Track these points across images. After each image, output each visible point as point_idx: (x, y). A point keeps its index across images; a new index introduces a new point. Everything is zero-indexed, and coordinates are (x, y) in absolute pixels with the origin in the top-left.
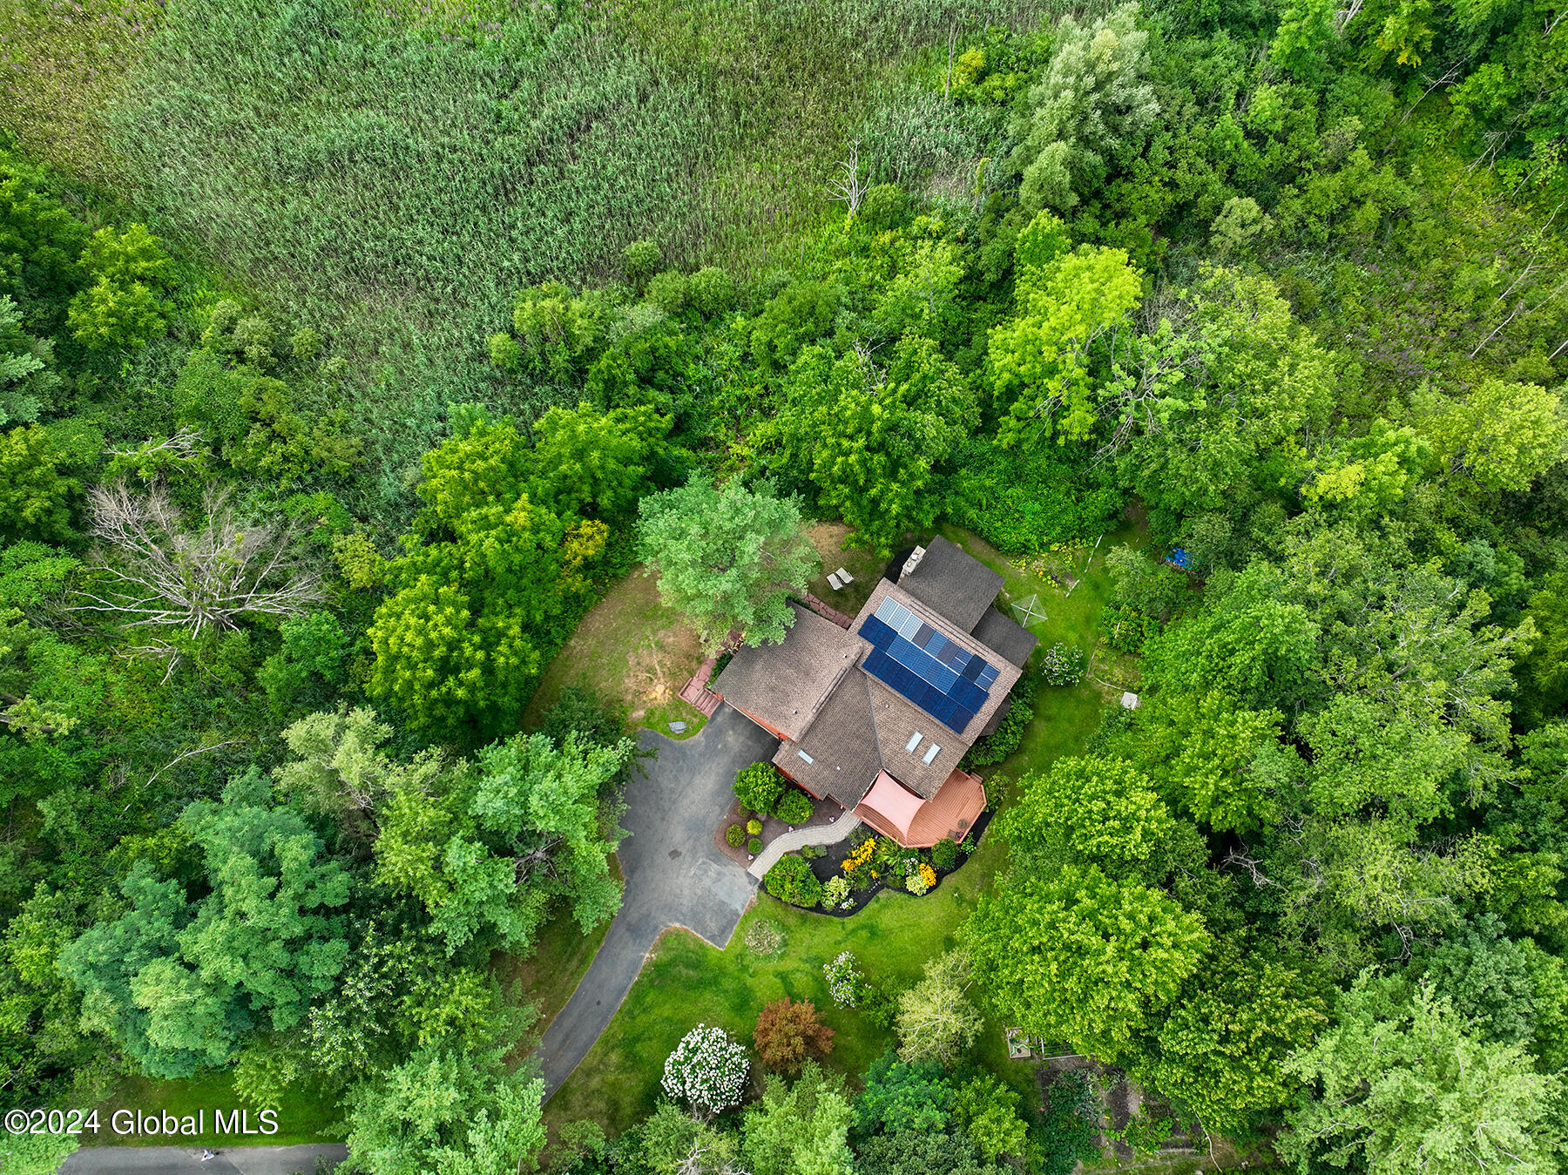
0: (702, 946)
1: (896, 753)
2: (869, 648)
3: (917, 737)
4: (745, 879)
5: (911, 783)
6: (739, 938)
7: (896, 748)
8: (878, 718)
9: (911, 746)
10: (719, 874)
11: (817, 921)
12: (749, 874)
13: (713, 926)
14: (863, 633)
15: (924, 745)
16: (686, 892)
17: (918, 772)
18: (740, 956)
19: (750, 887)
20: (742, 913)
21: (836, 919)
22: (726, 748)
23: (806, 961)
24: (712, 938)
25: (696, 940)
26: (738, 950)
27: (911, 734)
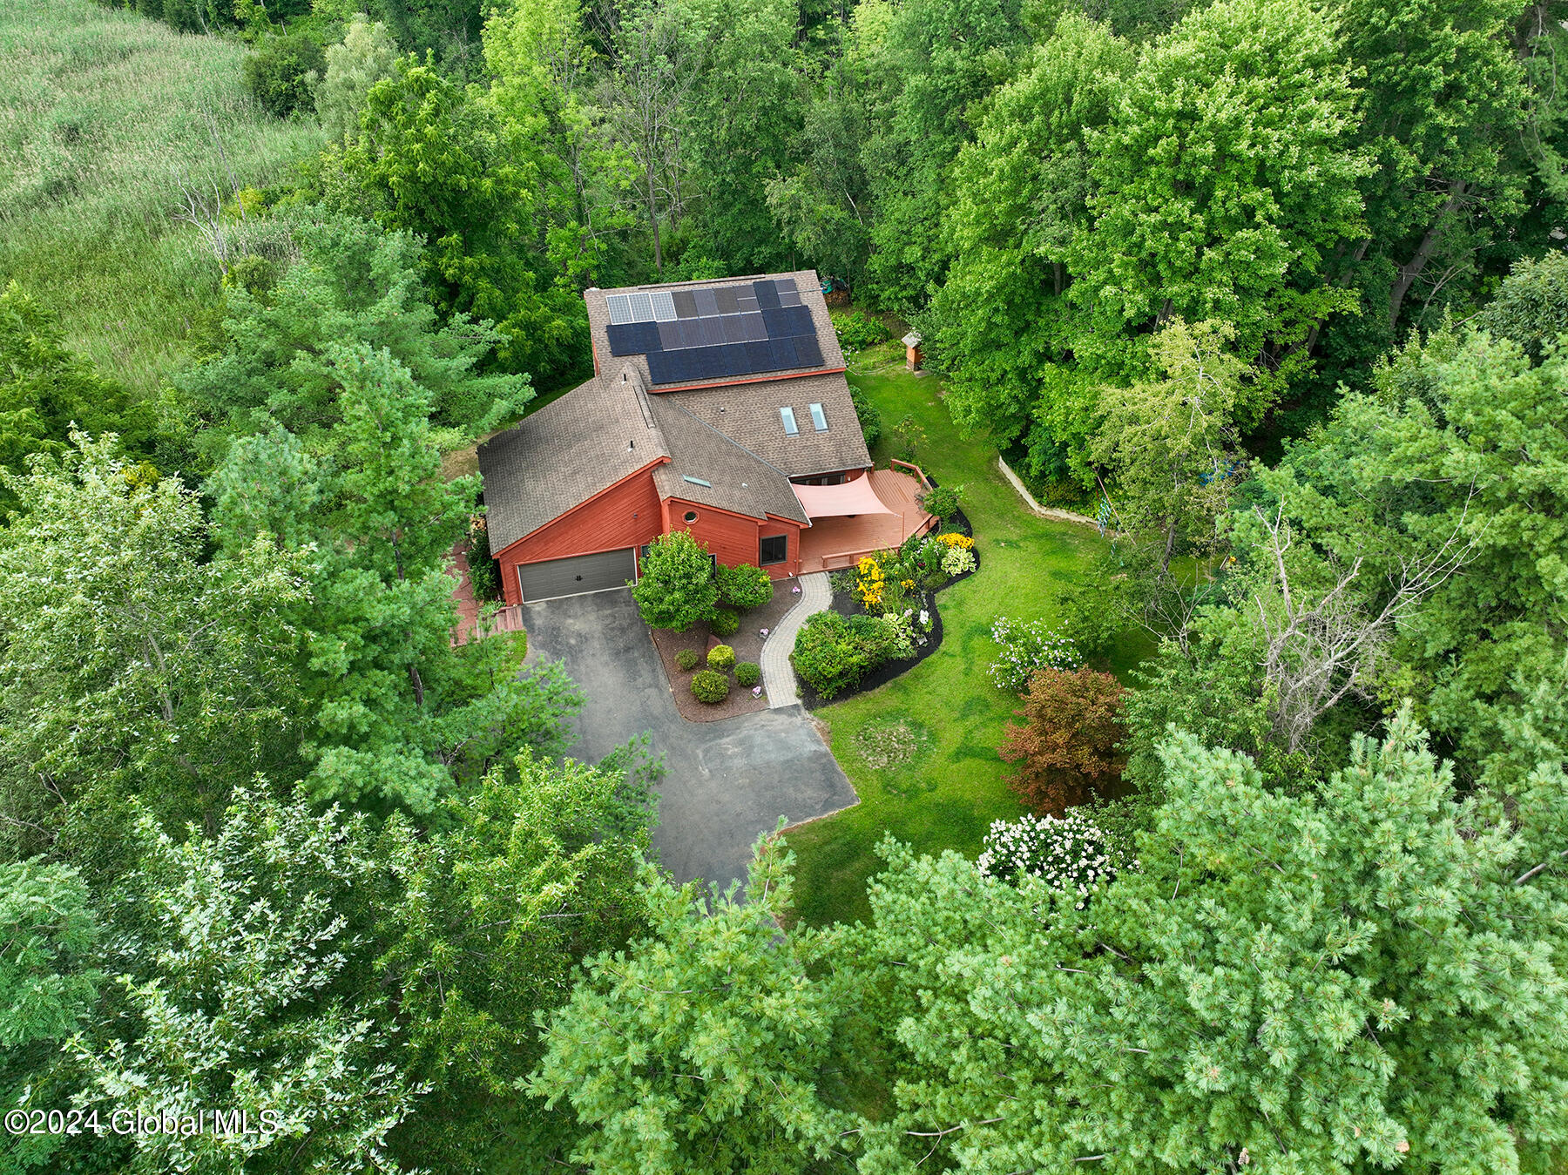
0: (830, 825)
1: (783, 450)
2: (641, 360)
3: (786, 412)
4: (782, 718)
5: (834, 467)
6: (860, 775)
7: (777, 444)
8: (726, 430)
9: (791, 426)
10: (741, 742)
11: (917, 677)
12: (778, 711)
13: (810, 794)
14: (618, 351)
15: (801, 414)
16: (726, 797)
17: (827, 448)
18: (888, 786)
19: (798, 720)
20: (825, 748)
21: (933, 656)
22: (583, 638)
23: (964, 717)
24: (828, 805)
25: (811, 828)
26: (876, 782)
27: (777, 417)
